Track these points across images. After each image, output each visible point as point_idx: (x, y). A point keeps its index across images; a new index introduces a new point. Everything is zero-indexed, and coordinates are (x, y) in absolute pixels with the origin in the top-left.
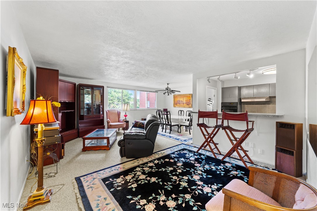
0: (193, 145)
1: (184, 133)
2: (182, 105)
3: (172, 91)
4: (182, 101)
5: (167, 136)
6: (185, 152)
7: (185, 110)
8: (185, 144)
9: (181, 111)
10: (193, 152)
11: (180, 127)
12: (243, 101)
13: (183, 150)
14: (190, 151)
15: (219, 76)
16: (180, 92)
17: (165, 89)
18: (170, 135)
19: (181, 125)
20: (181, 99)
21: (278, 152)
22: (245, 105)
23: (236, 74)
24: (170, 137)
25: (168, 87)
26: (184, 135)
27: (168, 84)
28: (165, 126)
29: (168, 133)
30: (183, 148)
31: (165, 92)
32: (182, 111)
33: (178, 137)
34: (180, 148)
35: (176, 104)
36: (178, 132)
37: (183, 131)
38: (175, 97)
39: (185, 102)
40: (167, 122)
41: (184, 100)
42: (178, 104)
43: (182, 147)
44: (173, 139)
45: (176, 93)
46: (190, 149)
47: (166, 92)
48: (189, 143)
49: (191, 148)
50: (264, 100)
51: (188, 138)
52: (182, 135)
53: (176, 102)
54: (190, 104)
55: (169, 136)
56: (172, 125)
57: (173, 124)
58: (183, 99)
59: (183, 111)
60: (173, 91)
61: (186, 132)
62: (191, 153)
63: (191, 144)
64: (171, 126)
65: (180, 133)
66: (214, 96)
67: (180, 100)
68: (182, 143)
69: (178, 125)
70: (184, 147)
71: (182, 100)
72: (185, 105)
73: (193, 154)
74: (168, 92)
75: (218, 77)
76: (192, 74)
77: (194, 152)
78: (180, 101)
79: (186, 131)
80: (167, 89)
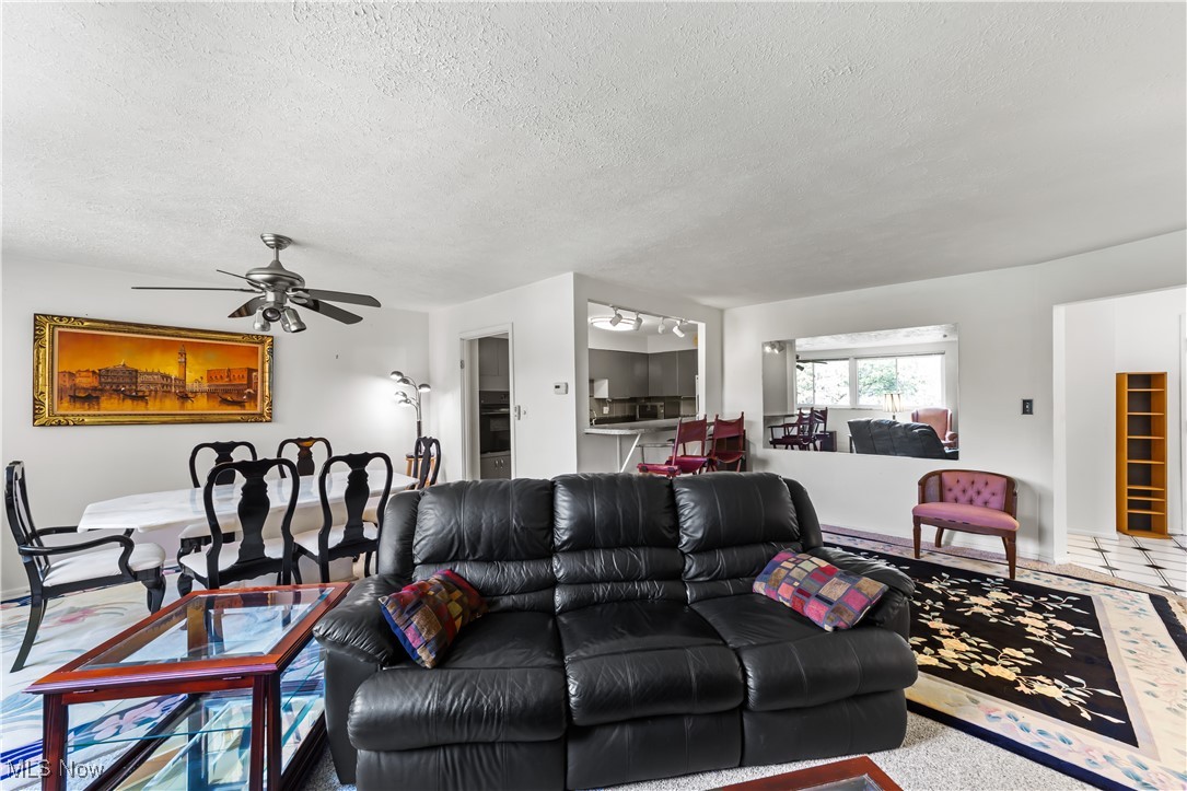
4: (164, 376)
20: (159, 362)
38: (53, 336)
39: (199, 381)
78: (145, 380)
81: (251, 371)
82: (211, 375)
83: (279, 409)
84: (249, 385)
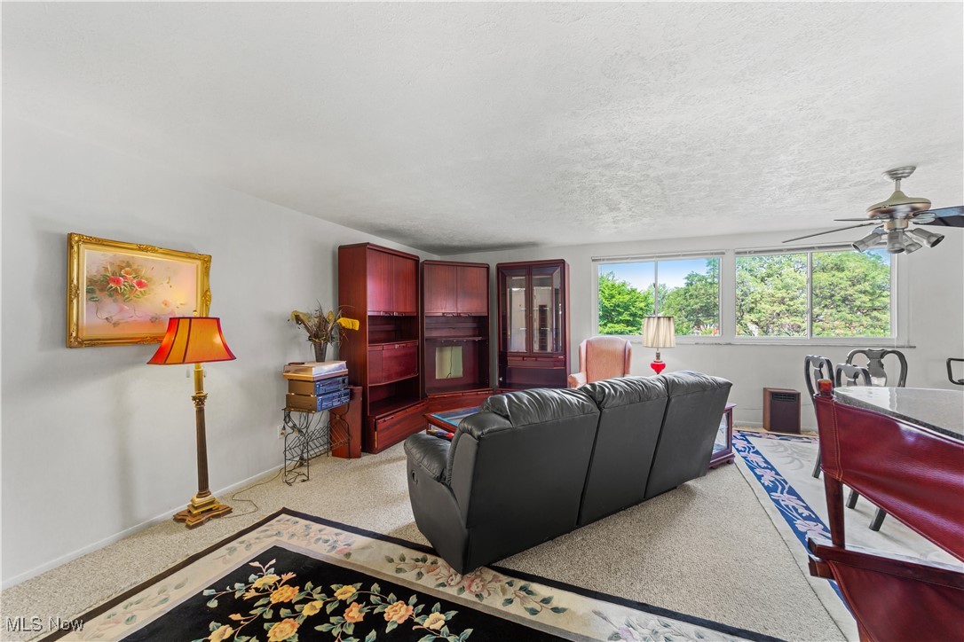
25: (898, 195)
27: (896, 175)
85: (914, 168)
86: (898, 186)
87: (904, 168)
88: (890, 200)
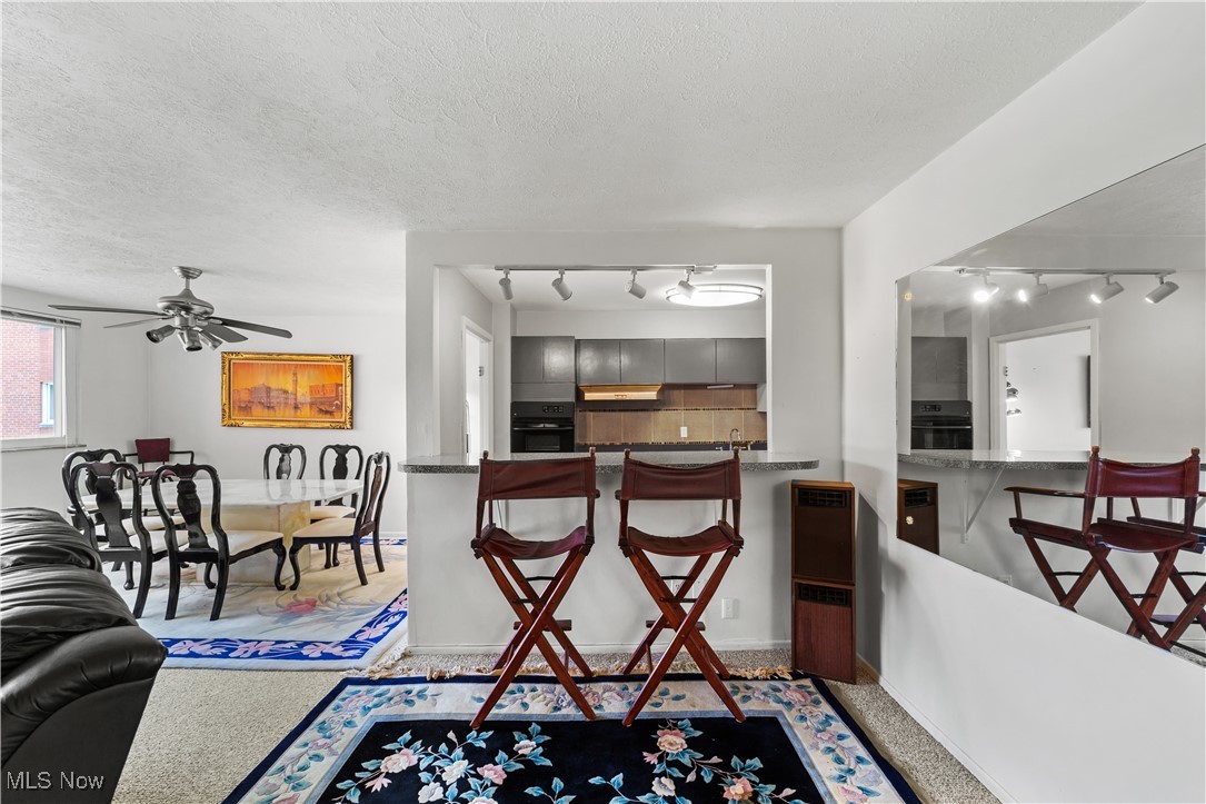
0: (417, 661)
1: (321, 584)
2: (289, 413)
3: (226, 322)
4: (286, 392)
5: (197, 648)
6: (399, 762)
7: (316, 440)
8: (364, 674)
9: (286, 450)
10: (451, 735)
11: (294, 551)
12: (589, 396)
13: (378, 739)
14: (431, 733)
15: (563, 269)
16: (287, 334)
17: (160, 306)
18: (225, 628)
19: (299, 542)
20: (283, 382)
21: (802, 603)
22: (588, 413)
23: (635, 274)
24: (226, 647)
25: (187, 293)
26: (329, 599)
27: (187, 273)
28: (161, 567)
29: (194, 611)
30: (363, 724)
31: (162, 324)
32: (292, 447)
33: (295, 632)
34: (346, 740)
35: (237, 408)
36: (281, 588)
37: (308, 570)
38: (230, 366)
39: (303, 394)
40: (182, 537)
41: (303, 387)
42: (257, 411)
43: (355, 717)
44: (255, 662)
45: (255, 343)
46: (421, 710)
47: (170, 329)
48: (387, 660)
49: (421, 695)
50: (652, 395)
51: (360, 613)
52: (311, 606)
53: (245, 396)
54: (339, 408)
55: (217, 642)
56: (233, 552)
57: (236, 543)
58: (290, 378)
59: (302, 449)
60: (225, 329)
61: (333, 573)
62: (443, 748)
63: (405, 656)
64: (222, 559)
65: (294, 587)
66: (481, 372)
67: (273, 385)
68: (337, 679)
69: (277, 545)
70: (366, 710)
71: (290, 388)
72: (306, 412)
73: (459, 752)
74: (185, 327)
75: (556, 275)
76: (404, 232)
77: (462, 728)
78: (273, 394)
79: (327, 566)
80: (182, 304)
81: (338, 385)
82: (313, 390)
83: (360, 417)
84: (337, 398)
85: (201, 272)
86: (187, 284)
87: (195, 270)
88: (180, 296)
